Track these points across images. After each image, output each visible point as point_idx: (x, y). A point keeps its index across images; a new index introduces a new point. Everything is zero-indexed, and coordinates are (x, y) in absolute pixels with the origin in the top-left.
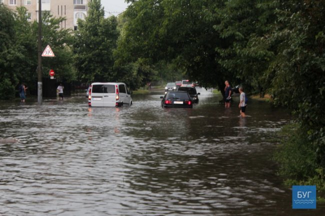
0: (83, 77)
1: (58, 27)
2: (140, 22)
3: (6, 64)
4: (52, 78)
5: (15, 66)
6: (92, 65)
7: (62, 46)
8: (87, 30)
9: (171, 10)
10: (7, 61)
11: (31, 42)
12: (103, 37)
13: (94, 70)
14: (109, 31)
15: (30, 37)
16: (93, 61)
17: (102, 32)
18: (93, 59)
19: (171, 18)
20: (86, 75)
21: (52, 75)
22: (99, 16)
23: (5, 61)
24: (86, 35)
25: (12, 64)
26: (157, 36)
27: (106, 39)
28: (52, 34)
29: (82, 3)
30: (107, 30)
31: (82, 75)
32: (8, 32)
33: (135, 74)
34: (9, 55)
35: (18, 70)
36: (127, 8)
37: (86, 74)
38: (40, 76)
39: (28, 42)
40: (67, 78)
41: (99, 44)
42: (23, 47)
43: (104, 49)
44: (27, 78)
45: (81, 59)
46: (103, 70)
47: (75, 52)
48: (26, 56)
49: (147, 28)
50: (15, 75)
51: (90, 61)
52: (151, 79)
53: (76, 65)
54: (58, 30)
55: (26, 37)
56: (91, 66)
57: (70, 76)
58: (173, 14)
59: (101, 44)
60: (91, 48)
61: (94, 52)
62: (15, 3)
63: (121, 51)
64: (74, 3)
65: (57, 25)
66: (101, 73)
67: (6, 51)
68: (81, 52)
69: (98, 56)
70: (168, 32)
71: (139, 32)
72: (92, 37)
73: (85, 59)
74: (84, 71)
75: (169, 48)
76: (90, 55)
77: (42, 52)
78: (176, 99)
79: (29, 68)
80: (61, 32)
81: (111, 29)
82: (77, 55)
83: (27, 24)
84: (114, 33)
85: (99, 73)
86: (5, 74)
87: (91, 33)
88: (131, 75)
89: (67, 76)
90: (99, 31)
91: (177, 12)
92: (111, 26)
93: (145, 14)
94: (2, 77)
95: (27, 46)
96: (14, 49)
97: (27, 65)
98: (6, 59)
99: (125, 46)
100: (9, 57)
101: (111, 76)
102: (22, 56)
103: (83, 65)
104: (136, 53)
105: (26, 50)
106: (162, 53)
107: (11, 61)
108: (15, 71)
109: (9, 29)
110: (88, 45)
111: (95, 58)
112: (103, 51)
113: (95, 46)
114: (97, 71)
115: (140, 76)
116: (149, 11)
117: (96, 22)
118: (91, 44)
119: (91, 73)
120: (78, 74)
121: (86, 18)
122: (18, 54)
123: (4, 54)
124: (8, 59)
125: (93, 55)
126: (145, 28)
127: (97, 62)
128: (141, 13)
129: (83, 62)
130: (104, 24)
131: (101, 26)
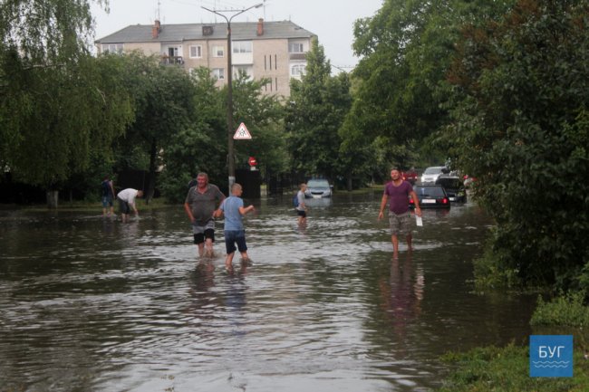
0: (300, 166)
1: (259, 94)
2: (374, 84)
3: (183, 152)
4: (253, 169)
5: (197, 154)
6: (313, 147)
7: (266, 122)
8: (304, 95)
9: (419, 67)
10: (186, 147)
11: (221, 119)
12: (329, 104)
13: (317, 155)
14: (338, 95)
15: (218, 111)
16: (315, 142)
17: (327, 97)
18: (314, 139)
19: (419, 78)
20: (304, 164)
21: (254, 165)
22: (321, 73)
23: (182, 147)
24: (303, 103)
25: (193, 150)
26: (400, 105)
27: (333, 108)
28: (250, 105)
29: (302, 51)
30: (335, 95)
31: (299, 164)
32: (185, 106)
33: (380, 160)
34: (189, 138)
35: (201, 159)
36: (358, 63)
37: (304, 162)
38: (231, 168)
39: (215, 118)
40: (274, 169)
41: (323, 115)
42: (208, 125)
43: (331, 124)
44: (215, 171)
45: (297, 139)
46: (330, 155)
47: (288, 129)
48: (213, 138)
49: (387, 93)
50: (197, 167)
51: (311, 141)
52: (407, 166)
53: (289, 149)
54: (260, 97)
55: (212, 110)
56: (311, 150)
57: (278, 166)
58: (422, 72)
59: (325, 116)
60: (311, 123)
61: (316, 128)
62: (199, 55)
63: (350, 129)
64: (290, 50)
65: (257, 91)
66: (327, 159)
67: (184, 133)
68: (296, 129)
69: (322, 134)
70: (416, 99)
71: (375, 99)
72: (313, 106)
73: (303, 139)
74: (301, 158)
75: (419, 122)
76: (310, 133)
77: (234, 133)
78: (426, 196)
79: (217, 156)
80: (263, 101)
81: (340, 93)
82: (290, 134)
83: (213, 90)
84: (346, 99)
85: (324, 160)
86: (183, 165)
87: (311, 99)
88: (374, 161)
89: (274, 166)
90: (323, 96)
91: (427, 69)
92: (341, 89)
93: (382, 73)
94: (179, 170)
95: (213, 124)
96: (194, 129)
97: (215, 152)
98: (184, 144)
99: (354, 121)
100: (188, 140)
101: (342, 163)
102: (206, 139)
103: (299, 149)
104: (371, 130)
105: (212, 129)
106: (409, 129)
107: (191, 147)
108: (197, 161)
109: (187, 100)
110: (306, 119)
111: (317, 137)
112: (329, 127)
113: (318, 119)
114: (320, 157)
115: (391, 161)
116: (388, 68)
117: (318, 83)
118: (311, 115)
119: (311, 160)
120: (292, 163)
121: (303, 77)
122: (201, 136)
123: (180, 138)
124: (187, 143)
125: (315, 133)
126: (384, 94)
127: (321, 143)
128: (377, 72)
129: (299, 144)
130: (329, 85)
131: (325, 89)
